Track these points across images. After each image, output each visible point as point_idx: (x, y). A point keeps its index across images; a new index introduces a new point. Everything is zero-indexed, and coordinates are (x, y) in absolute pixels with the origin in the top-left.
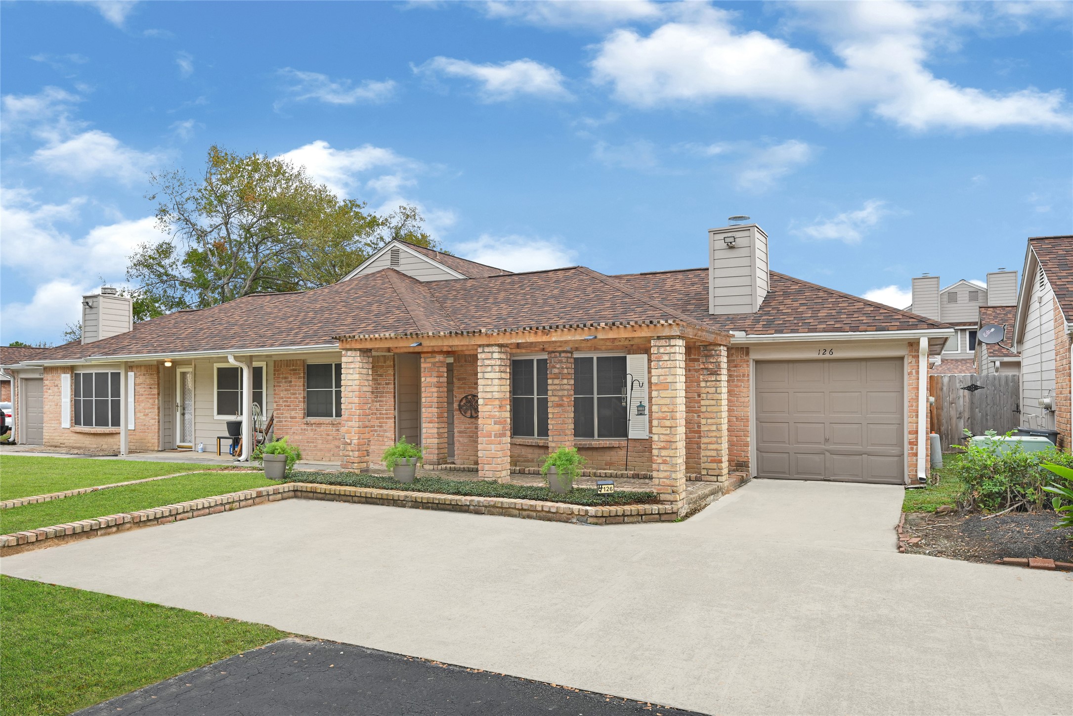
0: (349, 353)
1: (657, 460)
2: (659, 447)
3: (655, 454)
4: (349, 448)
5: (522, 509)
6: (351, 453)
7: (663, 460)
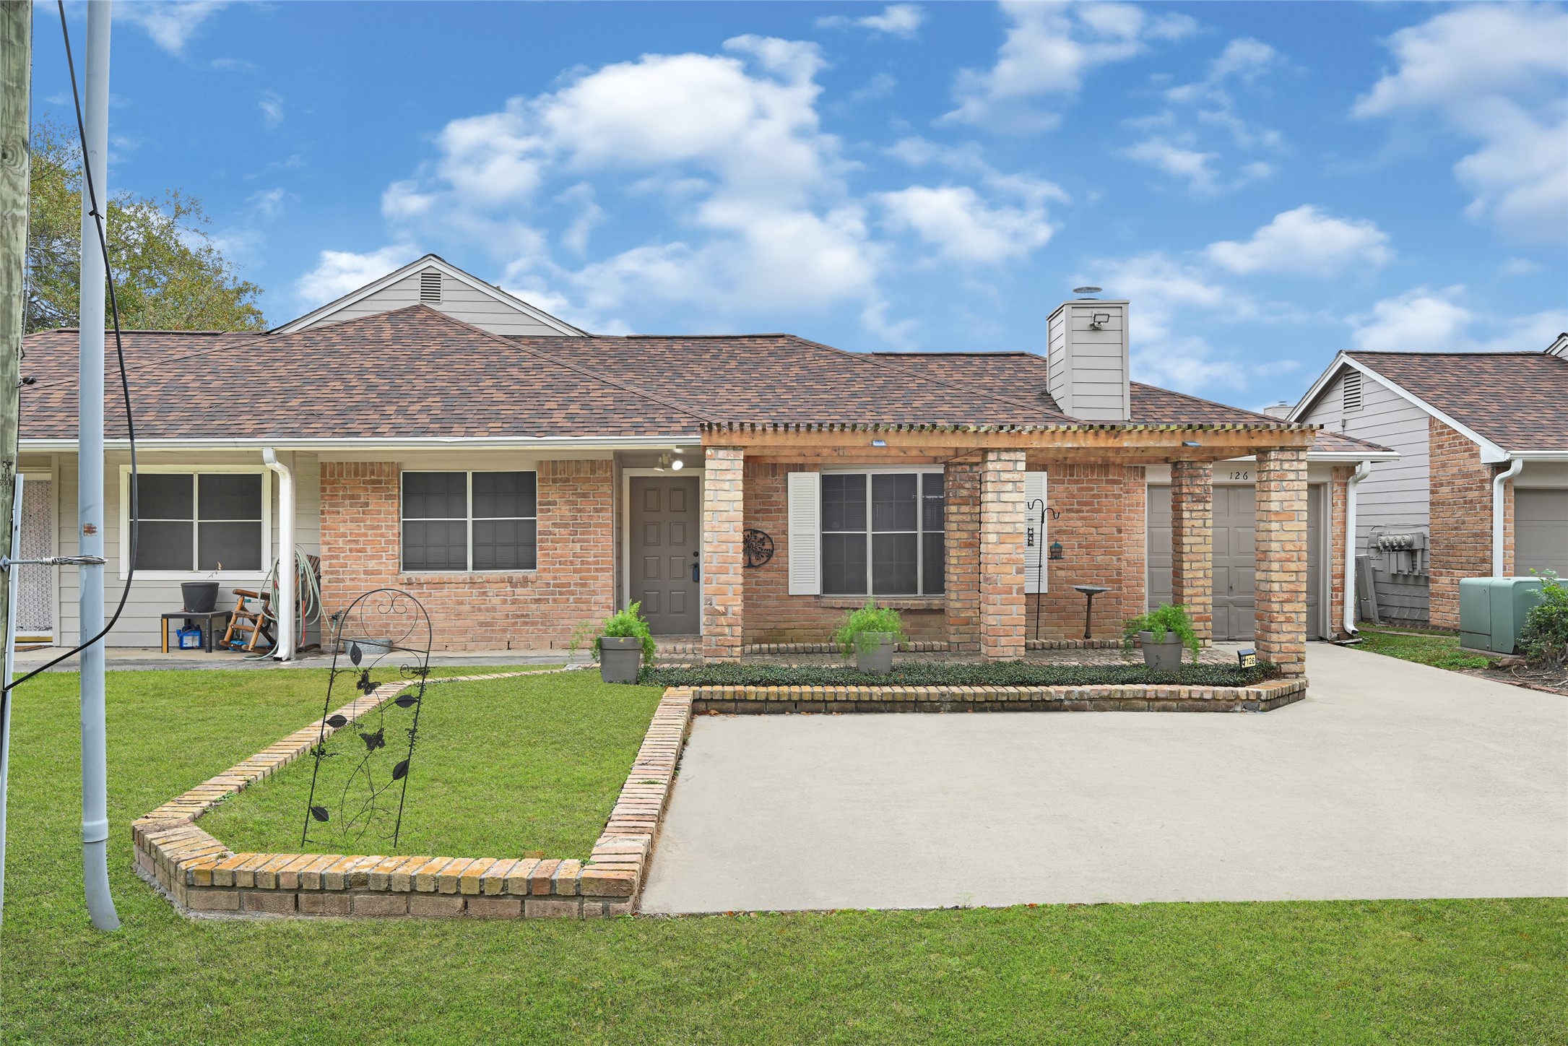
0: (722, 454)
1: (1277, 618)
2: (1281, 599)
3: (1275, 610)
4: (723, 620)
5: (1157, 699)
6: (727, 630)
7: (1286, 618)
